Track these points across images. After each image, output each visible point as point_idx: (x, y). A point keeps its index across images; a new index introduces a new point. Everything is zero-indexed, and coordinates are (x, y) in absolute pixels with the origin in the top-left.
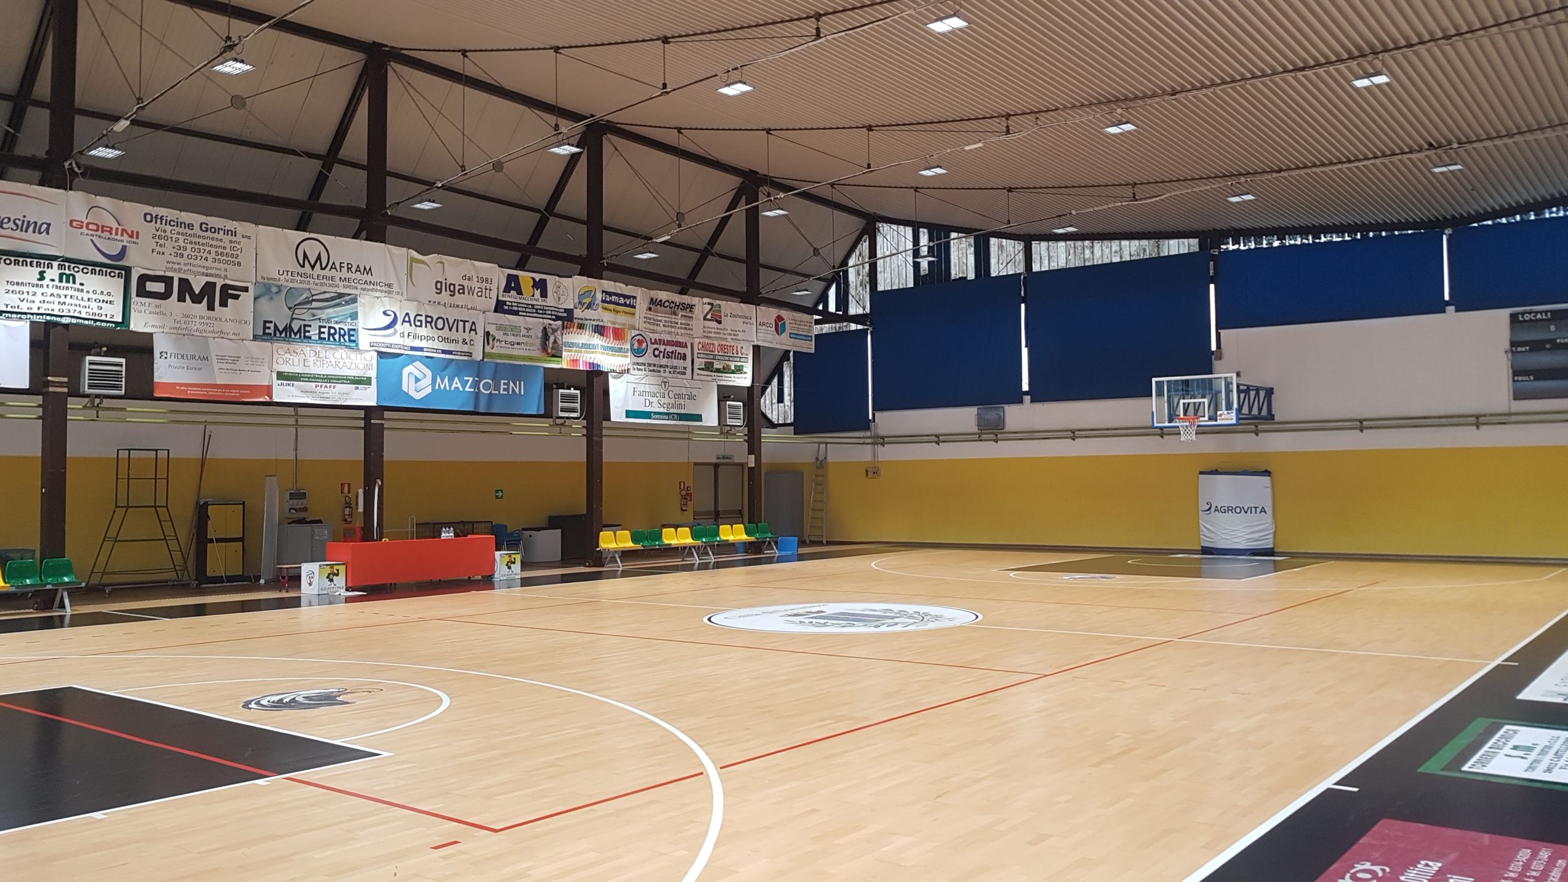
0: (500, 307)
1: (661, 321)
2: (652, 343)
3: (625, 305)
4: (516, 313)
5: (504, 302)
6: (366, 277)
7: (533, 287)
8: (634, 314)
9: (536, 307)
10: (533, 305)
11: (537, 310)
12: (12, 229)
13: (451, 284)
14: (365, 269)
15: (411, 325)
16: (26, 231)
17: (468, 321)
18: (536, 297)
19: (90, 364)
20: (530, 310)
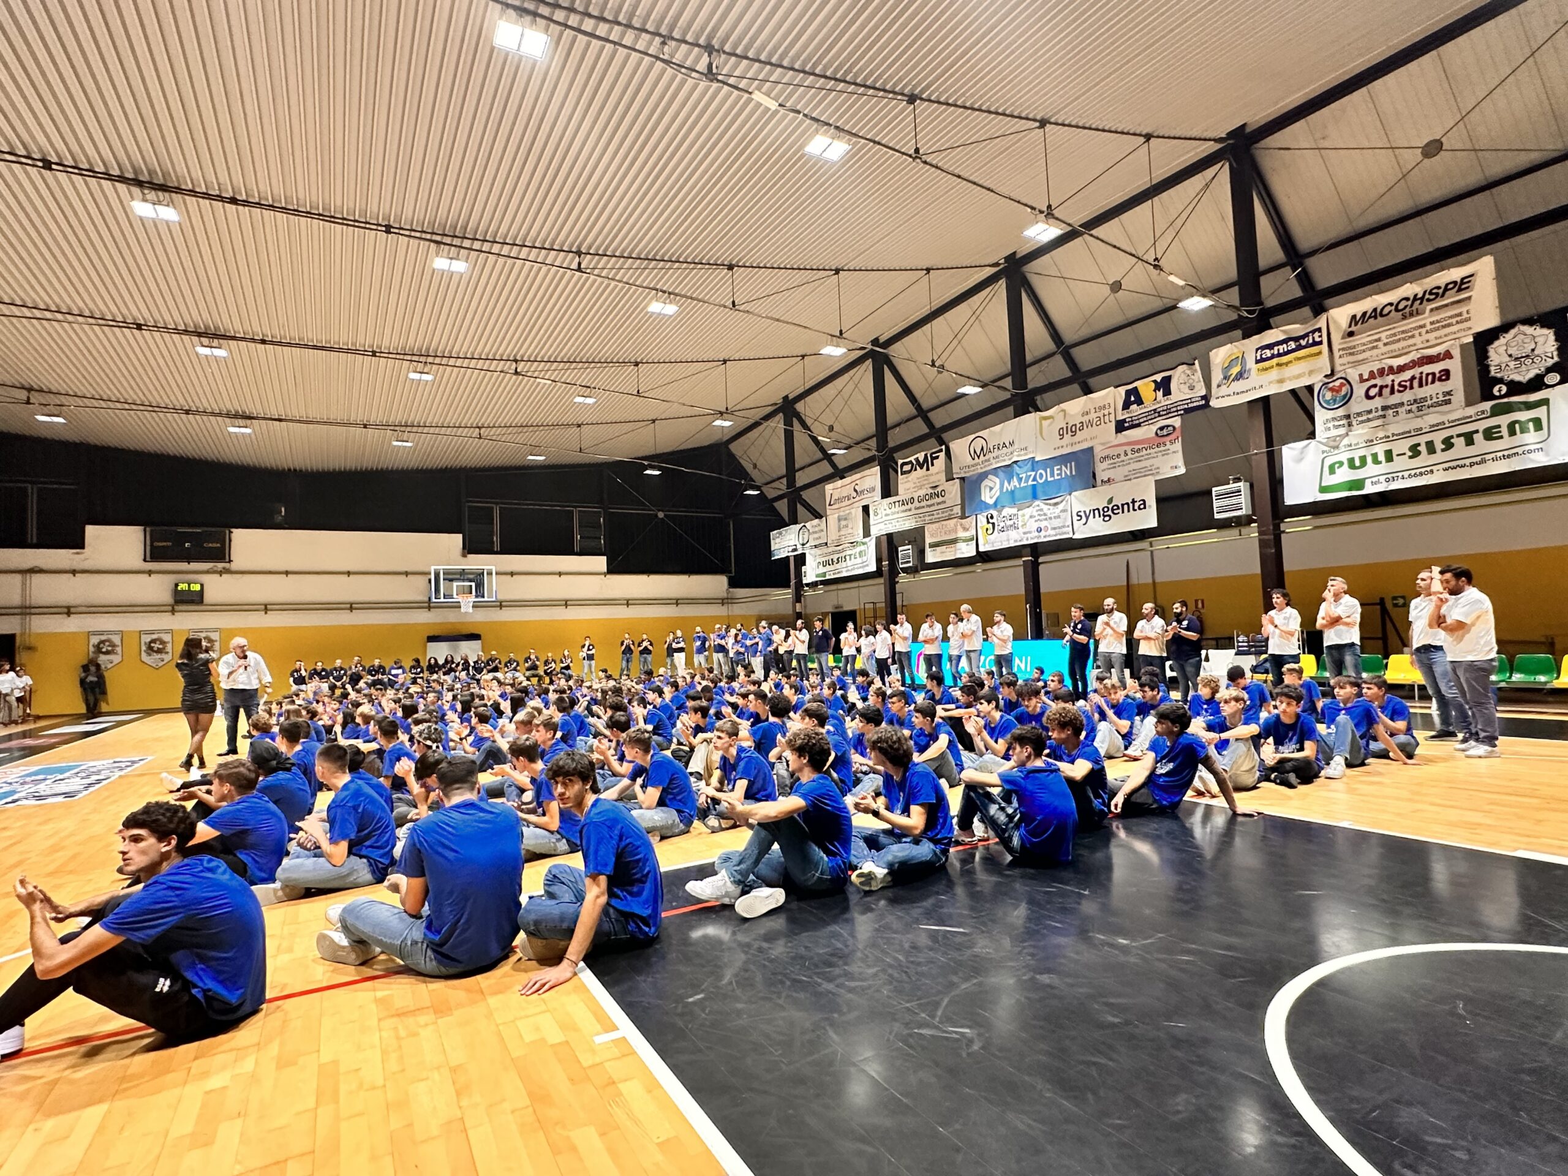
0: (1120, 427)
1: (1379, 340)
2: (1362, 380)
3: (1300, 348)
4: (1139, 425)
5: (1124, 421)
6: (1010, 450)
7: (1154, 390)
9: (1158, 410)
10: (1155, 410)
11: (1160, 412)
13: (1072, 426)
14: (1010, 443)
18: (1158, 400)
20: (1153, 416)
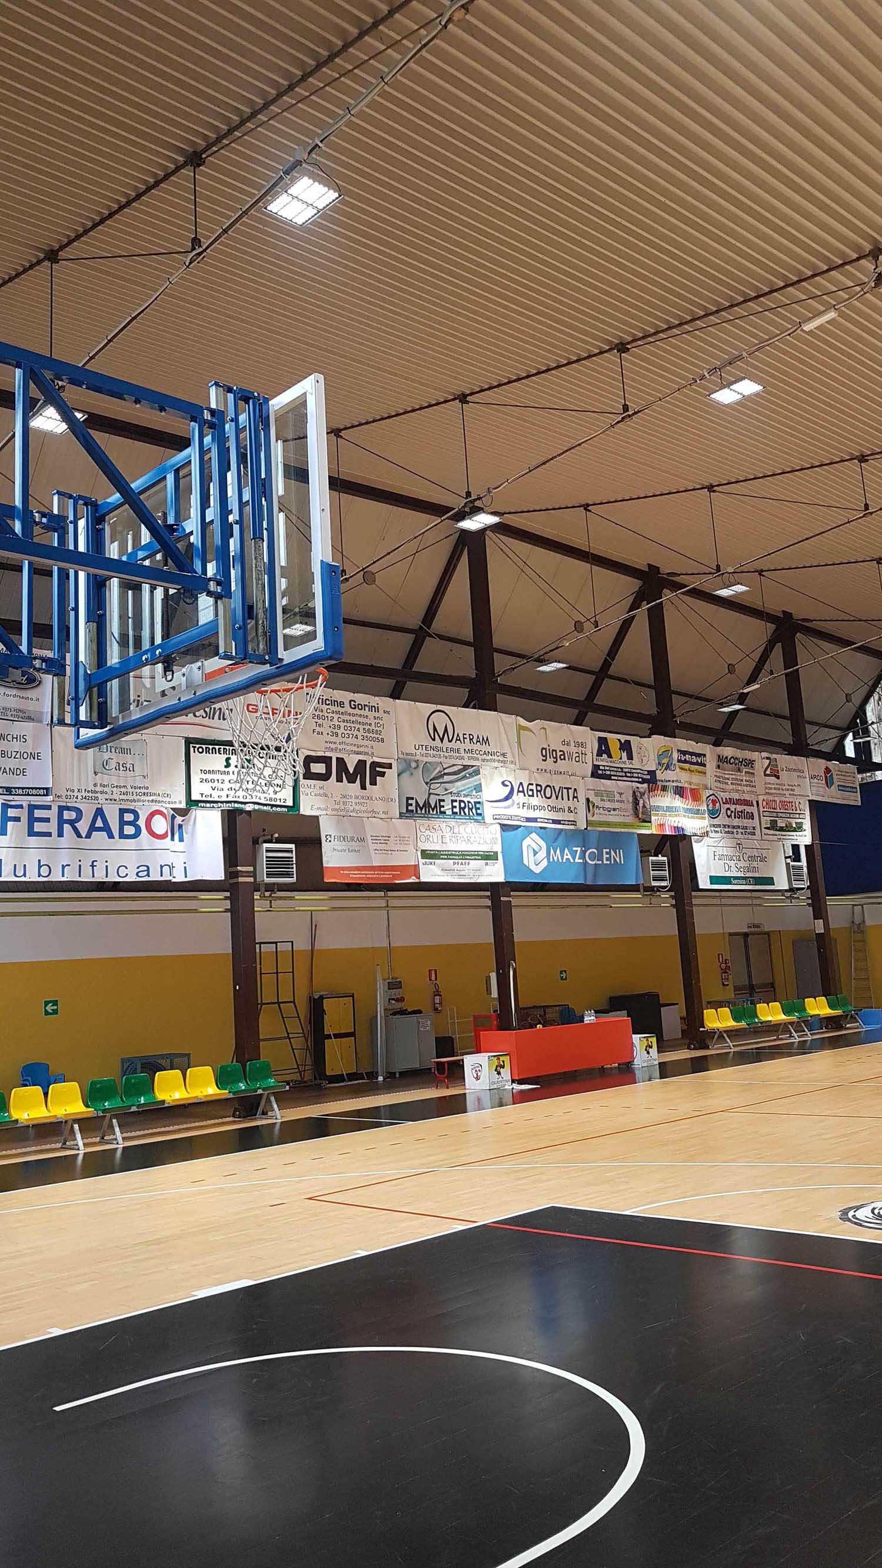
0: (596, 772)
1: (728, 779)
2: (724, 803)
3: (697, 764)
4: (609, 777)
5: (598, 767)
6: (485, 748)
7: (620, 749)
8: (705, 773)
9: (624, 770)
10: (622, 768)
11: (626, 773)
12: (203, 717)
13: (553, 750)
14: (483, 739)
15: (525, 796)
16: (213, 719)
17: (571, 788)
18: (623, 760)
19: (267, 851)
20: (621, 774)
